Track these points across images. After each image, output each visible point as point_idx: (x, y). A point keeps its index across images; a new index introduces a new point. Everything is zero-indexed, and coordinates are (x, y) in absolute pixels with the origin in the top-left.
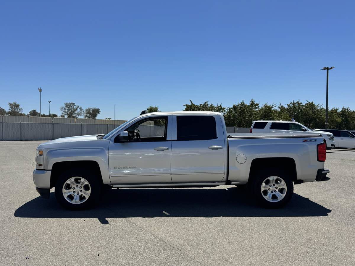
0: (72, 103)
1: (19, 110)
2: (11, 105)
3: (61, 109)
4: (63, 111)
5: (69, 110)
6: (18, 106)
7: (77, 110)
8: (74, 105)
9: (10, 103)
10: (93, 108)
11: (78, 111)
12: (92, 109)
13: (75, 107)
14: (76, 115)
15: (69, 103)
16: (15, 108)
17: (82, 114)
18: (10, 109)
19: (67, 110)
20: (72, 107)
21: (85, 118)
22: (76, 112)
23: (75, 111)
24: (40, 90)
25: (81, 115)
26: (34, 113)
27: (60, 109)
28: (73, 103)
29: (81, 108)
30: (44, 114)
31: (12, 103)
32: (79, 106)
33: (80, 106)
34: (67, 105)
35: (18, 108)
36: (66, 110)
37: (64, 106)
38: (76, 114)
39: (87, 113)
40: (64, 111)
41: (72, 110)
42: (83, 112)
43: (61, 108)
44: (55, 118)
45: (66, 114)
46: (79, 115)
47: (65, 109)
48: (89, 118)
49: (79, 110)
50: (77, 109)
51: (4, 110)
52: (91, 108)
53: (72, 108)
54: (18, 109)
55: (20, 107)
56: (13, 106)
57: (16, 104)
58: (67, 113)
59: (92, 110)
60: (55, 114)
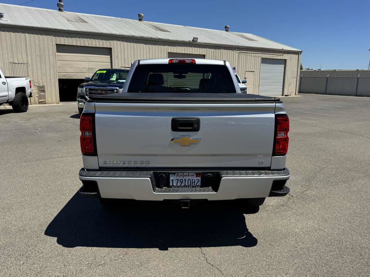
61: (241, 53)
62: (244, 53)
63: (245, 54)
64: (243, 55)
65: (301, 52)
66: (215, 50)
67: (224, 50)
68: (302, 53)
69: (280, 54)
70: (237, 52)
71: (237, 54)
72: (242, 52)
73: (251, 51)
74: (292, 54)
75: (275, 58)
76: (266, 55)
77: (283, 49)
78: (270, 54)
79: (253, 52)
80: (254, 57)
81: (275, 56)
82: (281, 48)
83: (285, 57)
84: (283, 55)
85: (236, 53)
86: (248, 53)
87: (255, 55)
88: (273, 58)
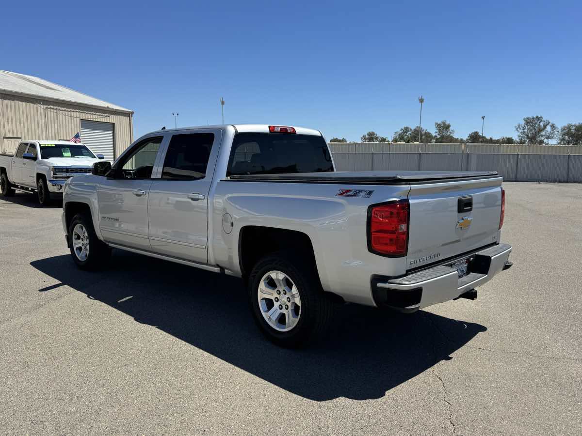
0: (537, 117)
1: (449, 133)
2: (438, 126)
3: (517, 129)
4: (520, 131)
5: (531, 130)
6: (448, 127)
7: (546, 129)
8: (541, 121)
9: (436, 124)
10: (577, 124)
11: (547, 131)
12: (575, 125)
13: (542, 124)
14: (543, 138)
15: (531, 117)
16: (444, 130)
17: (555, 136)
18: (436, 132)
19: (528, 129)
20: (536, 123)
21: (560, 143)
22: (543, 133)
23: (541, 130)
24: (422, 101)
25: (552, 138)
26: (475, 138)
27: (515, 129)
28: (539, 116)
29: (553, 126)
30: (491, 139)
31: (439, 122)
32: (549, 123)
33: (551, 122)
34: (528, 121)
35: (448, 130)
36: (526, 130)
37: (523, 123)
38: (542, 136)
39: (564, 134)
40: (521, 133)
41: (537, 129)
42: (556, 133)
43: (517, 126)
44: (429, 144)
45: (526, 136)
46: (548, 138)
47: (524, 129)
48: (568, 143)
49: (549, 128)
50: (545, 127)
51: (430, 133)
52: (573, 124)
53: (537, 125)
54: (447, 132)
55: (451, 128)
56: (441, 127)
57: (445, 124)
58: (528, 136)
59: (574, 128)
60: (510, 137)
61: (49, 110)
62: (53, 109)
63: (55, 111)
64: (52, 113)
65: (133, 113)
66: (5, 101)
67: (20, 103)
68: (133, 115)
69: (106, 115)
70: (42, 106)
71: (42, 110)
72: (50, 108)
73: (64, 107)
74: (122, 115)
75: (99, 120)
76: (86, 115)
77: (108, 107)
78: (92, 113)
79: (67, 109)
80: (69, 118)
81: (99, 117)
82: (106, 106)
83: (112, 119)
84: (109, 116)
85: (41, 108)
86: (59, 110)
87: (71, 114)
88: (97, 120)
